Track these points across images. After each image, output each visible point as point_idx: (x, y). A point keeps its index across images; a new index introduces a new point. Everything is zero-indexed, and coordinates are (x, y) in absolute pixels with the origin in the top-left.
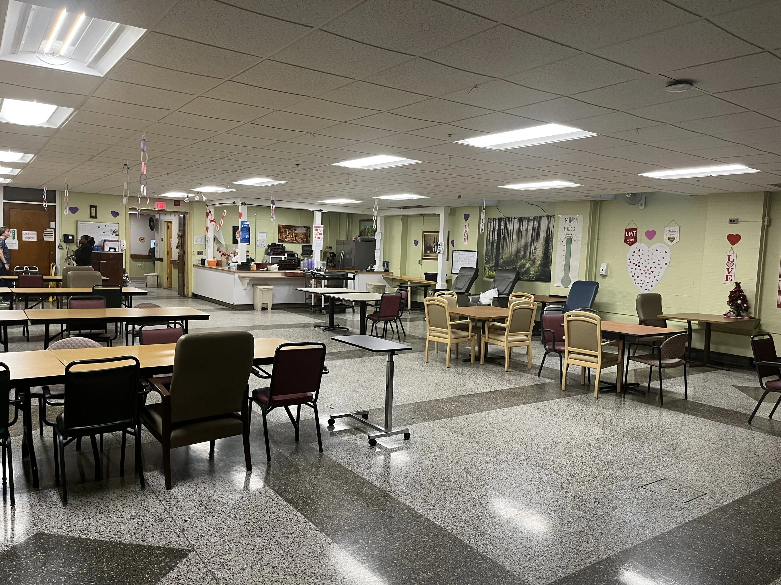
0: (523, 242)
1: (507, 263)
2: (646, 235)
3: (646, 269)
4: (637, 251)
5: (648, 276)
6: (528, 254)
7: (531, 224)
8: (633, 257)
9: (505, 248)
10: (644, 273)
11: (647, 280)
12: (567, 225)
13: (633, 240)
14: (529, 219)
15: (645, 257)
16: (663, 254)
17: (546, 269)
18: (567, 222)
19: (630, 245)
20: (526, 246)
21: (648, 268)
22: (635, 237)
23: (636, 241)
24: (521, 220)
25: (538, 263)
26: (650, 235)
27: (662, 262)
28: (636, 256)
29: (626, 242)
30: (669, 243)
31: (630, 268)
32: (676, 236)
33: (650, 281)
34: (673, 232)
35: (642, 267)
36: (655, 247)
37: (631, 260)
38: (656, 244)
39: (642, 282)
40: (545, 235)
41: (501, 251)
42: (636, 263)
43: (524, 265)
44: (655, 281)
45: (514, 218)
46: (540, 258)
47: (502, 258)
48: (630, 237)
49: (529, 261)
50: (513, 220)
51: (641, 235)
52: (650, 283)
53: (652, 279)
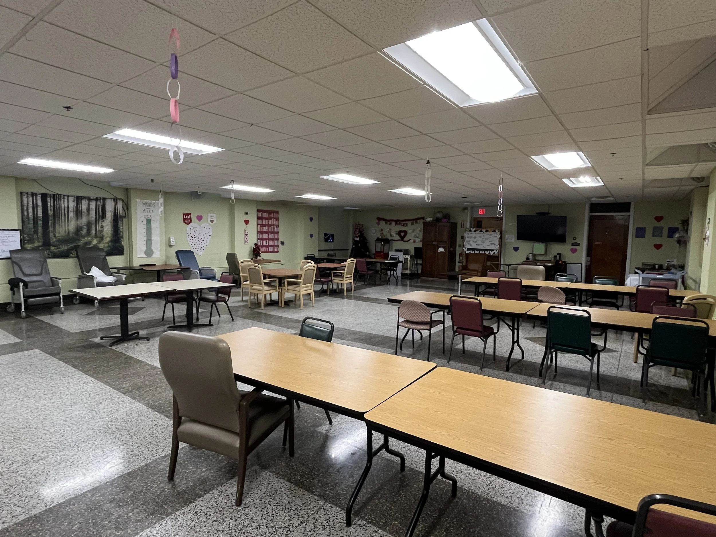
0: (84, 220)
1: (63, 241)
2: (197, 218)
3: (199, 239)
4: (192, 228)
5: (201, 244)
6: (94, 232)
7: (93, 205)
8: (191, 232)
9: (57, 226)
10: (198, 242)
11: (200, 246)
12: (145, 207)
13: (189, 221)
14: (89, 199)
15: (198, 232)
16: (208, 230)
17: (118, 244)
18: (144, 206)
19: (188, 224)
20: (89, 225)
21: (200, 238)
22: (190, 219)
23: (191, 222)
24: (79, 199)
25: (107, 239)
26: (200, 218)
27: (208, 235)
28: (192, 232)
29: (184, 222)
30: (211, 223)
31: (189, 239)
32: (214, 219)
33: (202, 246)
34: (212, 217)
35: (197, 238)
36: (203, 225)
37: (189, 234)
38: (204, 224)
39: (198, 247)
40: (113, 214)
41: (51, 229)
42: (193, 236)
43: (90, 243)
44: (205, 247)
45: (68, 196)
46: (110, 235)
47: (55, 236)
48: (187, 219)
49: (95, 238)
50: (66, 198)
51: (194, 218)
52: (203, 248)
53: (204, 245)
